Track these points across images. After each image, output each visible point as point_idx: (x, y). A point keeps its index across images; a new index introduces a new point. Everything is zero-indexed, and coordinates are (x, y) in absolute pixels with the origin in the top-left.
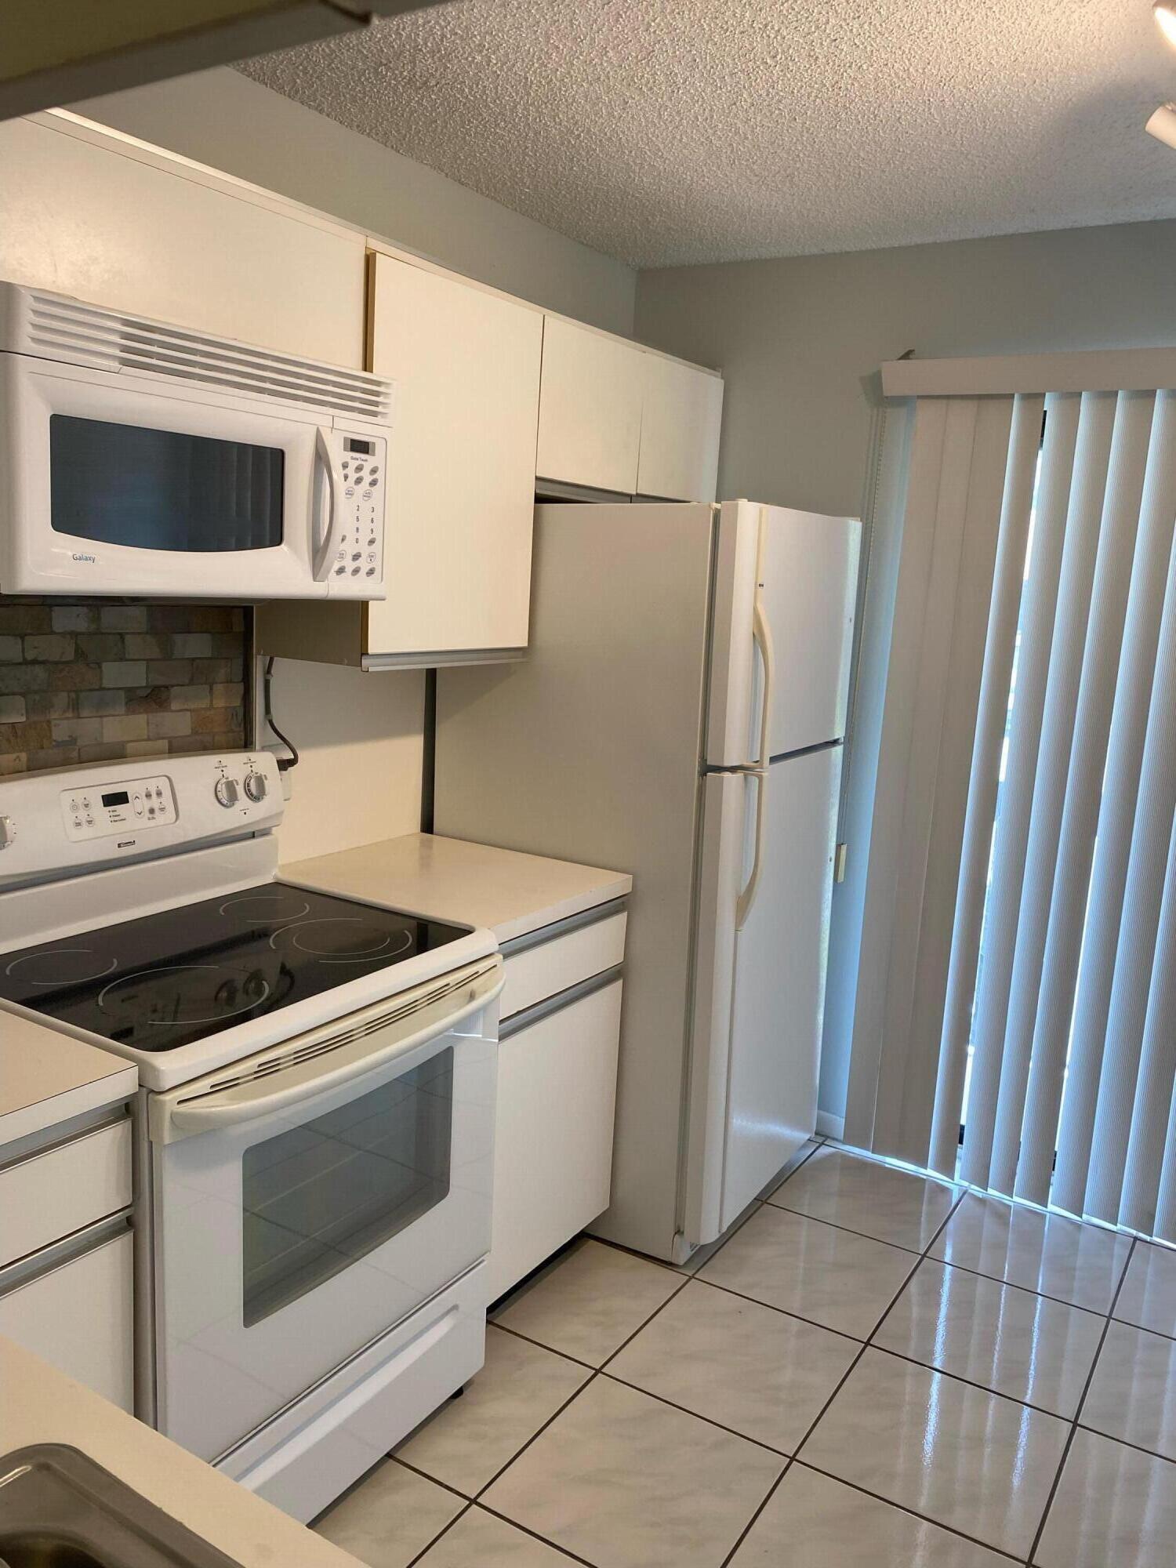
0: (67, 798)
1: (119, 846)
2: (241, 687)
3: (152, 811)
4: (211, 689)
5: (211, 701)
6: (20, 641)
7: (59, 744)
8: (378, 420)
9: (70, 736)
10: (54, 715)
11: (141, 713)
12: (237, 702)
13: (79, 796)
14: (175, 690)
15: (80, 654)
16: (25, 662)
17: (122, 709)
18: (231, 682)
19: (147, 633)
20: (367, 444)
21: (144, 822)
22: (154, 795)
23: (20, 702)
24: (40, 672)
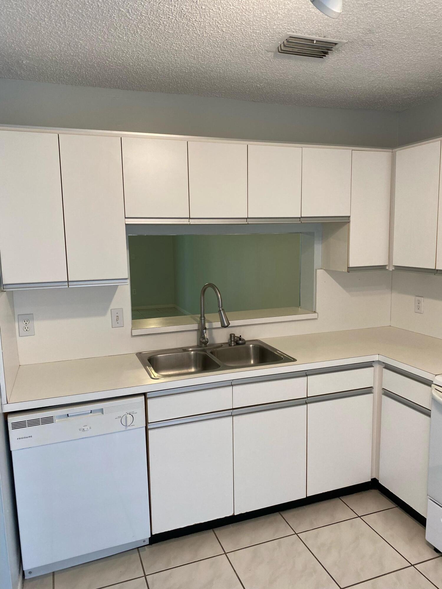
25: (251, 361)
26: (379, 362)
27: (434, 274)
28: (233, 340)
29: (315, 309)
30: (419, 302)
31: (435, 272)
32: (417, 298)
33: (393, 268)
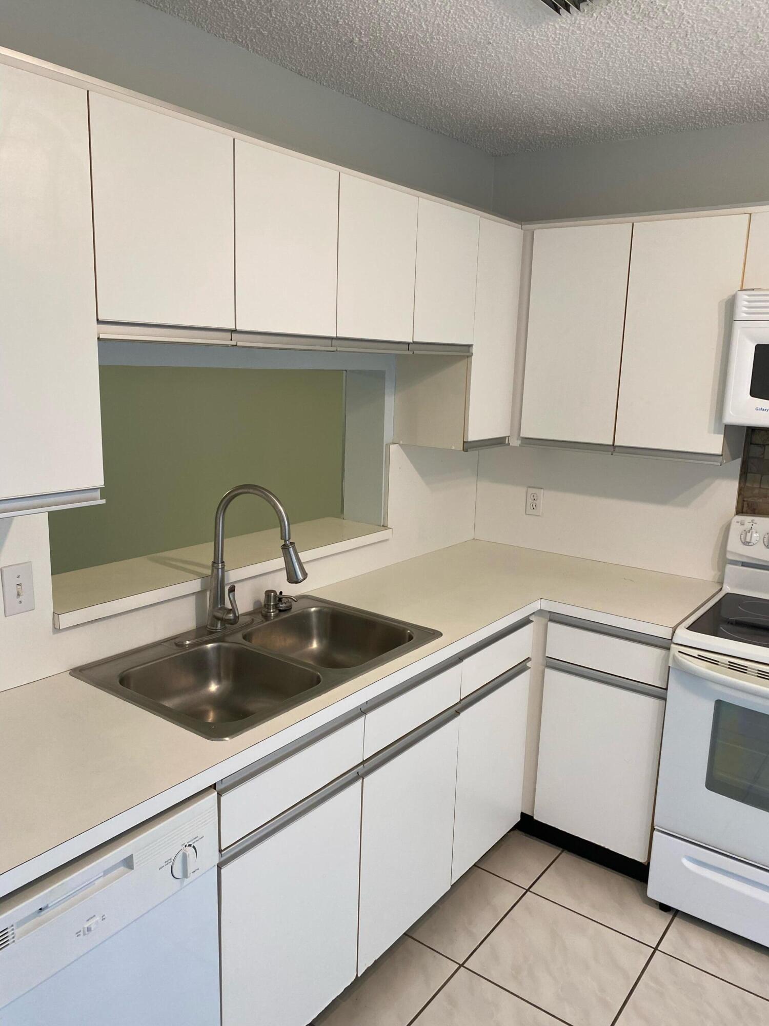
25: (311, 644)
26: (540, 612)
27: (610, 453)
28: (272, 604)
29: (384, 522)
30: (535, 497)
31: (613, 449)
32: (531, 491)
33: (519, 442)
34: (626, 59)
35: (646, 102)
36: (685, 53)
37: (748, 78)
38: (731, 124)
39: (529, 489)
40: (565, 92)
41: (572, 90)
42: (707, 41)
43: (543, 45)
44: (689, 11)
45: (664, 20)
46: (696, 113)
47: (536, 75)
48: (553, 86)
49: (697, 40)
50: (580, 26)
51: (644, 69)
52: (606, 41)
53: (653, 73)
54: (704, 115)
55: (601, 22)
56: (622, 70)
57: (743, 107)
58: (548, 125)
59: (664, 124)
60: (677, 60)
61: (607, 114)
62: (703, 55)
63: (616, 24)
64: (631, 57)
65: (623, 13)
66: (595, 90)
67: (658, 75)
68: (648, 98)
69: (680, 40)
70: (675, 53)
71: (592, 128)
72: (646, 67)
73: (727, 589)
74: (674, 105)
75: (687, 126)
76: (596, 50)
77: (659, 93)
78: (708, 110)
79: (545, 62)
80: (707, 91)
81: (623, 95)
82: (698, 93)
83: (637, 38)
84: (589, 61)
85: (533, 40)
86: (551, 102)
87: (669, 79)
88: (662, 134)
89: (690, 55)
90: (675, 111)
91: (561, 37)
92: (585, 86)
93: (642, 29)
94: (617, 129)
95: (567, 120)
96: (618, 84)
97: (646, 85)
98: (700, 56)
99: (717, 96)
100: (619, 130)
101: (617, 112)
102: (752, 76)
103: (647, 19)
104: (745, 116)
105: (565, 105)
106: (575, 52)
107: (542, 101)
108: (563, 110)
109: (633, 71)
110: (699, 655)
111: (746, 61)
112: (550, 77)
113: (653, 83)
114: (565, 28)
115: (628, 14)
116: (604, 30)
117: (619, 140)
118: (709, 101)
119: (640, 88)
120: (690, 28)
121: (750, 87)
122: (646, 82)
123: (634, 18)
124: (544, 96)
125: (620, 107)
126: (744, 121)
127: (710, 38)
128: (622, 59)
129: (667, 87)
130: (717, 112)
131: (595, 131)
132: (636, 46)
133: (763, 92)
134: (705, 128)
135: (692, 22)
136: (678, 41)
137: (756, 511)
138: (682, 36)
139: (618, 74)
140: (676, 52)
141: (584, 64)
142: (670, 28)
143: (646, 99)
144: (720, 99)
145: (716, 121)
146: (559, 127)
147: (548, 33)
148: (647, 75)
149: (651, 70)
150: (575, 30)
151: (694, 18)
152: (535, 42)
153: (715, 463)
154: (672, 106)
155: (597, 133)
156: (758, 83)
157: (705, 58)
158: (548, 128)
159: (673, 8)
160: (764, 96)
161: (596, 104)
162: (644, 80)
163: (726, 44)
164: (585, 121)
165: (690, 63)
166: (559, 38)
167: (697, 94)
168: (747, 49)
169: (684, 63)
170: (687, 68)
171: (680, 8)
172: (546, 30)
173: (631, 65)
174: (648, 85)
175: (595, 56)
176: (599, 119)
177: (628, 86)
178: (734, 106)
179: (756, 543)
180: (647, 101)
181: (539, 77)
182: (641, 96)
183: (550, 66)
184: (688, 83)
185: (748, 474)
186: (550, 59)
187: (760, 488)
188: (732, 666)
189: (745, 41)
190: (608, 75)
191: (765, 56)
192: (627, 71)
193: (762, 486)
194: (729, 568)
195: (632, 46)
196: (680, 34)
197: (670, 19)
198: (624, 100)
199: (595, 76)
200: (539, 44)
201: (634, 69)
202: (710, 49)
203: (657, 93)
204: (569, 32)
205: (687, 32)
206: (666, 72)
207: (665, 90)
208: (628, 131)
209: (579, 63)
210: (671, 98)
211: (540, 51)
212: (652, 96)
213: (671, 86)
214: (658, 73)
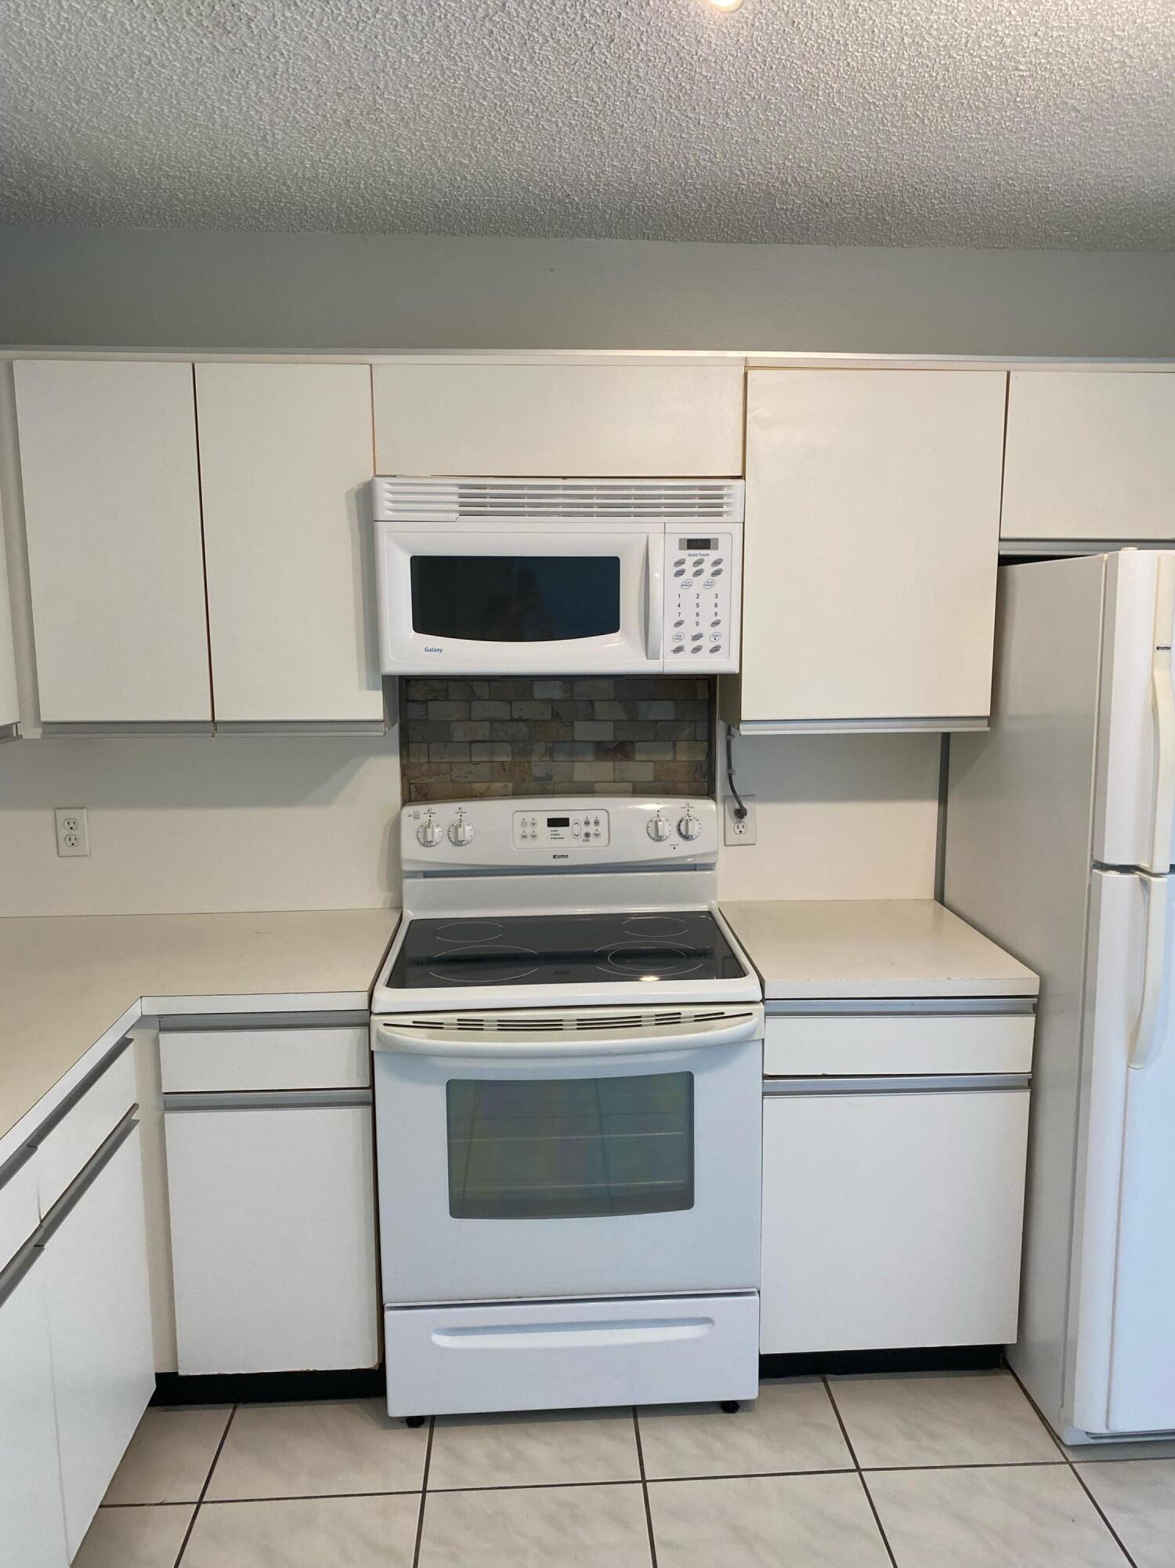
0: (519, 817)
1: (554, 857)
2: (705, 745)
3: (587, 835)
4: (675, 746)
5: (675, 755)
6: (508, 705)
7: (537, 779)
8: (725, 518)
9: (546, 774)
10: (535, 758)
11: (609, 761)
12: (701, 757)
13: (529, 817)
14: (638, 745)
15: (556, 715)
16: (512, 720)
17: (591, 758)
18: (695, 740)
19: (615, 700)
20: (708, 541)
21: (579, 842)
22: (592, 823)
23: (507, 747)
24: (523, 727)
26: (143, 1021)
27: (209, 734)
30: (72, 825)
31: (212, 728)
32: (62, 815)
33: (40, 731)
34: (172, 91)
35: (190, 172)
36: (267, 104)
37: (347, 164)
38: (309, 229)
39: (59, 812)
40: (55, 126)
41: (70, 125)
42: (303, 92)
43: (31, 34)
44: (287, 37)
45: (246, 41)
46: (262, 203)
47: (6, 83)
48: (35, 110)
49: (289, 87)
50: (106, 15)
51: (198, 114)
52: (145, 52)
53: (210, 126)
54: (273, 210)
55: (144, 17)
56: (162, 108)
57: (330, 208)
58: (11, 180)
59: (210, 214)
60: (252, 113)
61: (120, 179)
62: (292, 112)
63: (168, 26)
64: (180, 90)
65: (183, 10)
66: (110, 133)
67: (217, 130)
68: (194, 166)
69: (264, 80)
70: (251, 99)
71: (91, 199)
72: (202, 112)
73: (410, 914)
74: (232, 185)
75: (245, 222)
76: (125, 63)
77: (213, 160)
78: (281, 202)
79: (28, 64)
80: (286, 172)
81: (154, 152)
82: (272, 173)
83: (197, 59)
84: (109, 80)
85: (15, 19)
86: (25, 140)
87: (233, 141)
88: (205, 229)
89: (273, 109)
90: (232, 195)
91: (67, 26)
92: (92, 121)
93: (209, 46)
94: (133, 207)
95: (48, 177)
96: (151, 131)
97: (196, 143)
98: (286, 112)
99: (297, 183)
100: (135, 209)
101: (138, 179)
102: (352, 162)
103: (220, 31)
104: (331, 221)
105: (50, 150)
106: (87, 58)
107: (9, 134)
108: (45, 157)
109: (180, 115)
110: (414, 1022)
111: (350, 137)
112: (32, 93)
113: (208, 142)
114: (77, 11)
115: (191, 14)
116: (145, 32)
117: (134, 227)
118: (284, 188)
119: (185, 146)
120: (282, 63)
121: (346, 178)
122: (196, 137)
123: (200, 24)
124: (15, 126)
125: (145, 171)
126: (328, 228)
127: (309, 88)
128: (166, 90)
129: (228, 154)
130: (293, 208)
131: (95, 204)
132: (192, 72)
133: (362, 190)
134: (271, 230)
135: (288, 55)
136: (261, 80)
137: (429, 796)
138: (267, 74)
139: (154, 115)
140: (254, 99)
141: (99, 83)
142: (253, 56)
143: (191, 167)
144: (301, 188)
145: (289, 223)
146: (31, 186)
147: (46, 12)
148: (201, 125)
149: (209, 120)
150: (95, 19)
151: (291, 49)
152: (18, 24)
153: (378, 734)
154: (228, 185)
155: (98, 209)
156: (359, 175)
157: (295, 118)
158: (10, 184)
159: (264, 24)
160: (362, 196)
161: (106, 160)
162: (195, 134)
163: (328, 104)
164: (81, 185)
165: (270, 121)
166: (64, 27)
167: (270, 173)
168: (356, 119)
169: (261, 120)
170: (265, 128)
171: (275, 27)
172: (43, 7)
173: (179, 103)
174: (199, 143)
175: (121, 73)
176: (106, 185)
177: (166, 139)
178: (318, 203)
179: (440, 842)
180: (191, 170)
181: (12, 88)
182: (183, 160)
183: (36, 73)
184: (260, 153)
185: (411, 745)
186: (40, 62)
187: (429, 762)
188: (464, 1026)
189: (356, 105)
190: (138, 112)
191: (377, 135)
192: (170, 112)
193: (431, 760)
194: (408, 883)
195: (186, 72)
196: (265, 70)
197: (256, 42)
198: (154, 159)
199: (113, 110)
200: (25, 29)
201: (183, 112)
202: (305, 106)
203: (210, 159)
204: (83, 19)
205: (277, 69)
206: (232, 129)
207: (223, 157)
208: (151, 214)
209: (90, 80)
210: (230, 173)
211: (23, 42)
212: (202, 162)
213: (233, 153)
214: (219, 128)
